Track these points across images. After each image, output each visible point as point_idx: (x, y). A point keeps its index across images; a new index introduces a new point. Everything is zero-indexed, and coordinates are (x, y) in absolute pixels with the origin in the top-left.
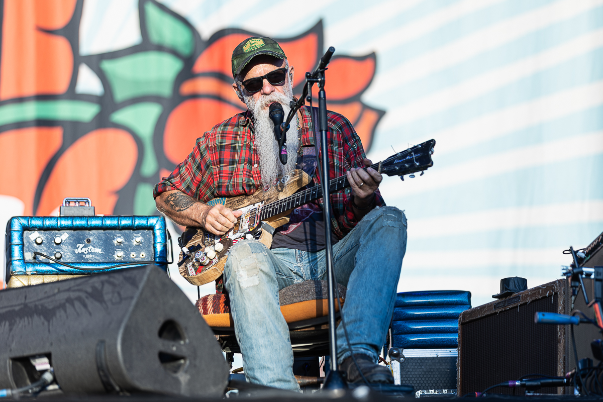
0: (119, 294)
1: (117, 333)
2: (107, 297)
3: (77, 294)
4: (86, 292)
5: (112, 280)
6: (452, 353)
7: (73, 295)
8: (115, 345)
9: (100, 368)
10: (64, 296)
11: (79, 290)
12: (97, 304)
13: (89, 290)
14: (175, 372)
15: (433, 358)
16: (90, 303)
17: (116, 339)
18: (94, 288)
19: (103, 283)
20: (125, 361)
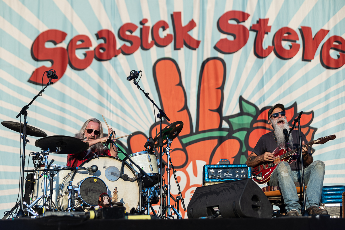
0: (239, 187)
1: (239, 199)
2: (235, 188)
3: (226, 187)
4: (229, 187)
5: (237, 183)
6: (339, 205)
7: (225, 188)
8: (239, 203)
9: (234, 210)
10: (222, 188)
11: (227, 186)
12: (233, 190)
13: (230, 186)
14: (257, 211)
15: (334, 207)
16: (231, 190)
17: (239, 201)
18: (231, 185)
19: (234, 184)
20: (241, 208)
